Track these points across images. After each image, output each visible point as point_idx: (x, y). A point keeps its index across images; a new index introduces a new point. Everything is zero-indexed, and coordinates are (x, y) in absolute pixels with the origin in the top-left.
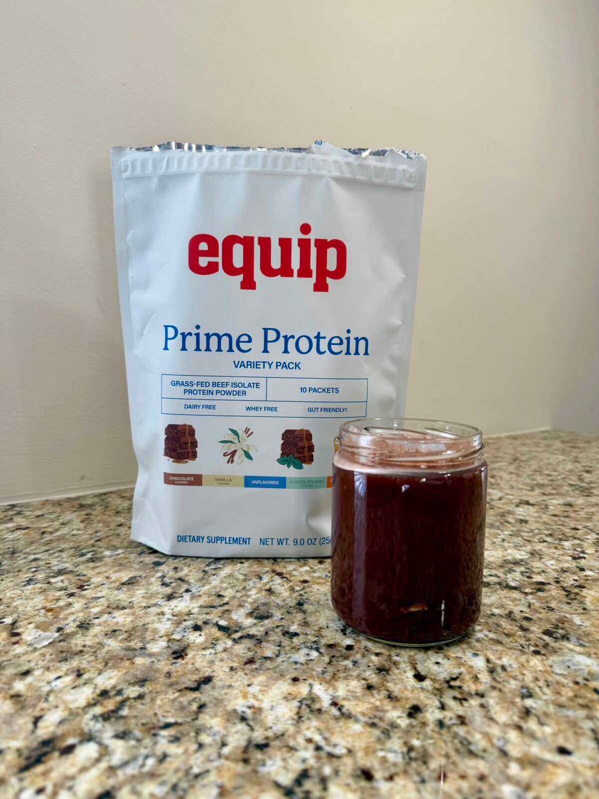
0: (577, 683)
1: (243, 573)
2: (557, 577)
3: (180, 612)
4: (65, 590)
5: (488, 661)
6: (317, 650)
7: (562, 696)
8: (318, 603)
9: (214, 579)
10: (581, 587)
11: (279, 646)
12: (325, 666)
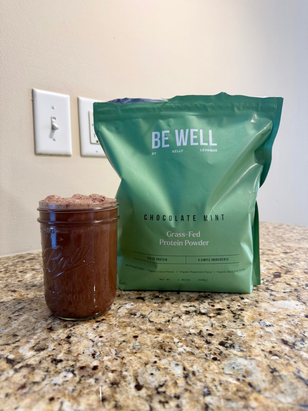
1: (35, 317)
2: (229, 304)
5: (184, 369)
6: (73, 372)
8: (81, 335)
9: (15, 323)
10: (242, 310)
11: (47, 371)
12: (76, 385)
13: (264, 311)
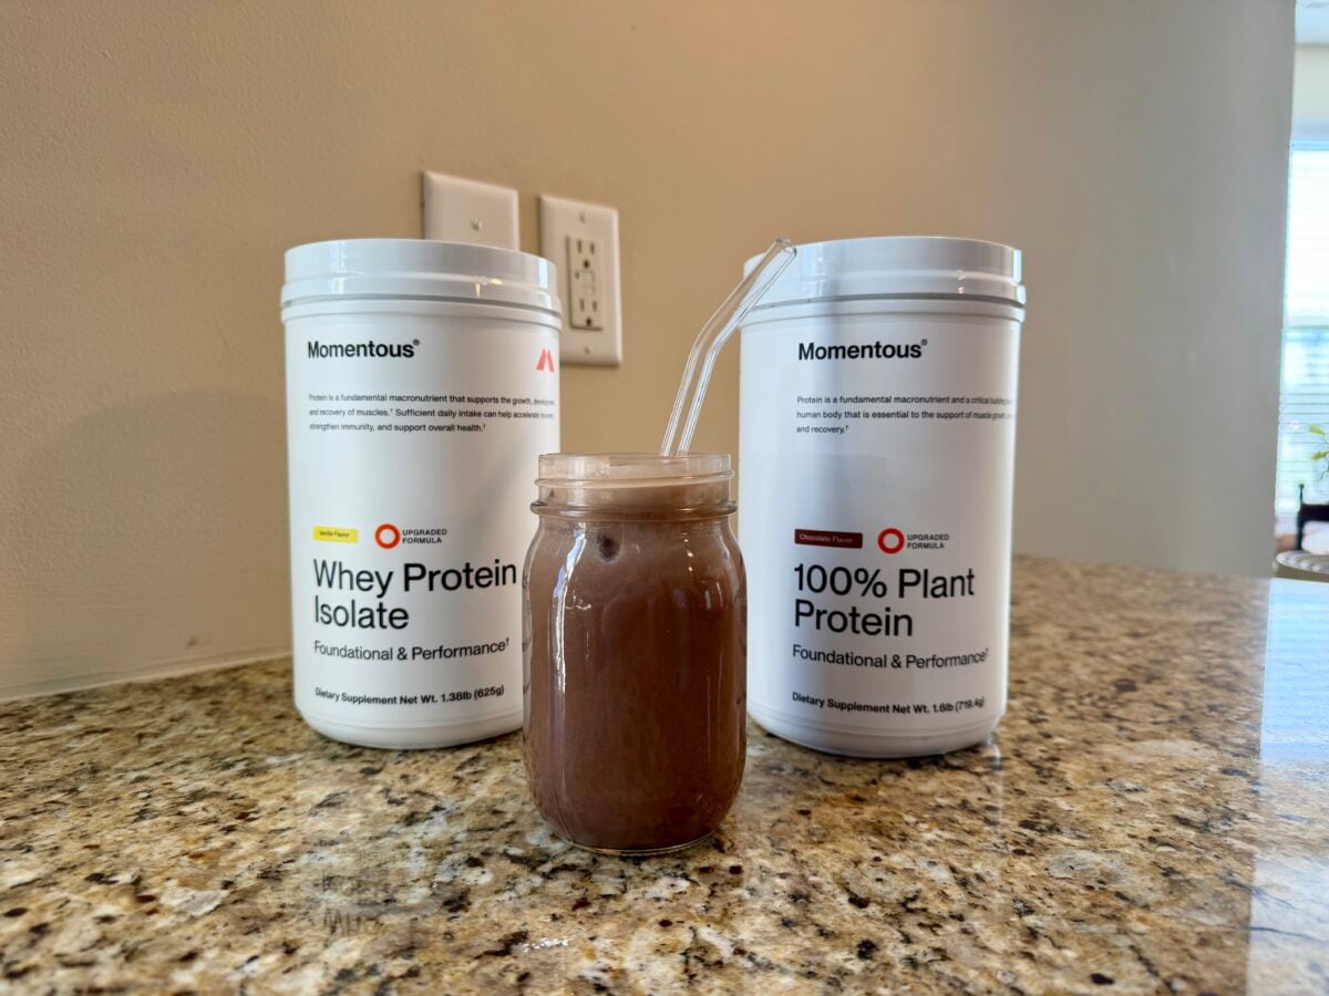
0: (1090, 888)
2: (1016, 748)
3: (435, 840)
4: (216, 822)
5: (953, 870)
6: (686, 877)
7: (1075, 907)
9: (478, 787)
11: (622, 877)
12: (706, 899)
13: (1110, 761)
